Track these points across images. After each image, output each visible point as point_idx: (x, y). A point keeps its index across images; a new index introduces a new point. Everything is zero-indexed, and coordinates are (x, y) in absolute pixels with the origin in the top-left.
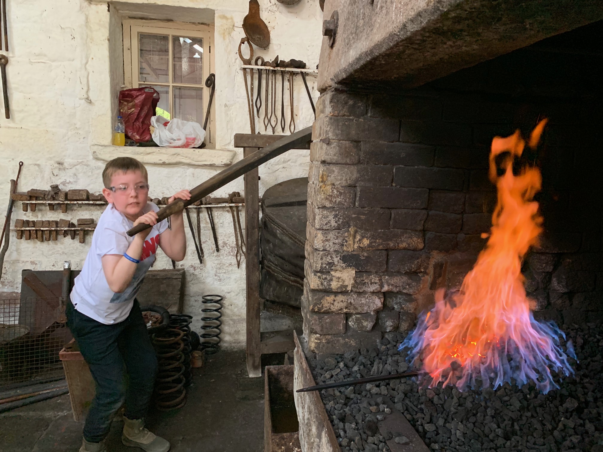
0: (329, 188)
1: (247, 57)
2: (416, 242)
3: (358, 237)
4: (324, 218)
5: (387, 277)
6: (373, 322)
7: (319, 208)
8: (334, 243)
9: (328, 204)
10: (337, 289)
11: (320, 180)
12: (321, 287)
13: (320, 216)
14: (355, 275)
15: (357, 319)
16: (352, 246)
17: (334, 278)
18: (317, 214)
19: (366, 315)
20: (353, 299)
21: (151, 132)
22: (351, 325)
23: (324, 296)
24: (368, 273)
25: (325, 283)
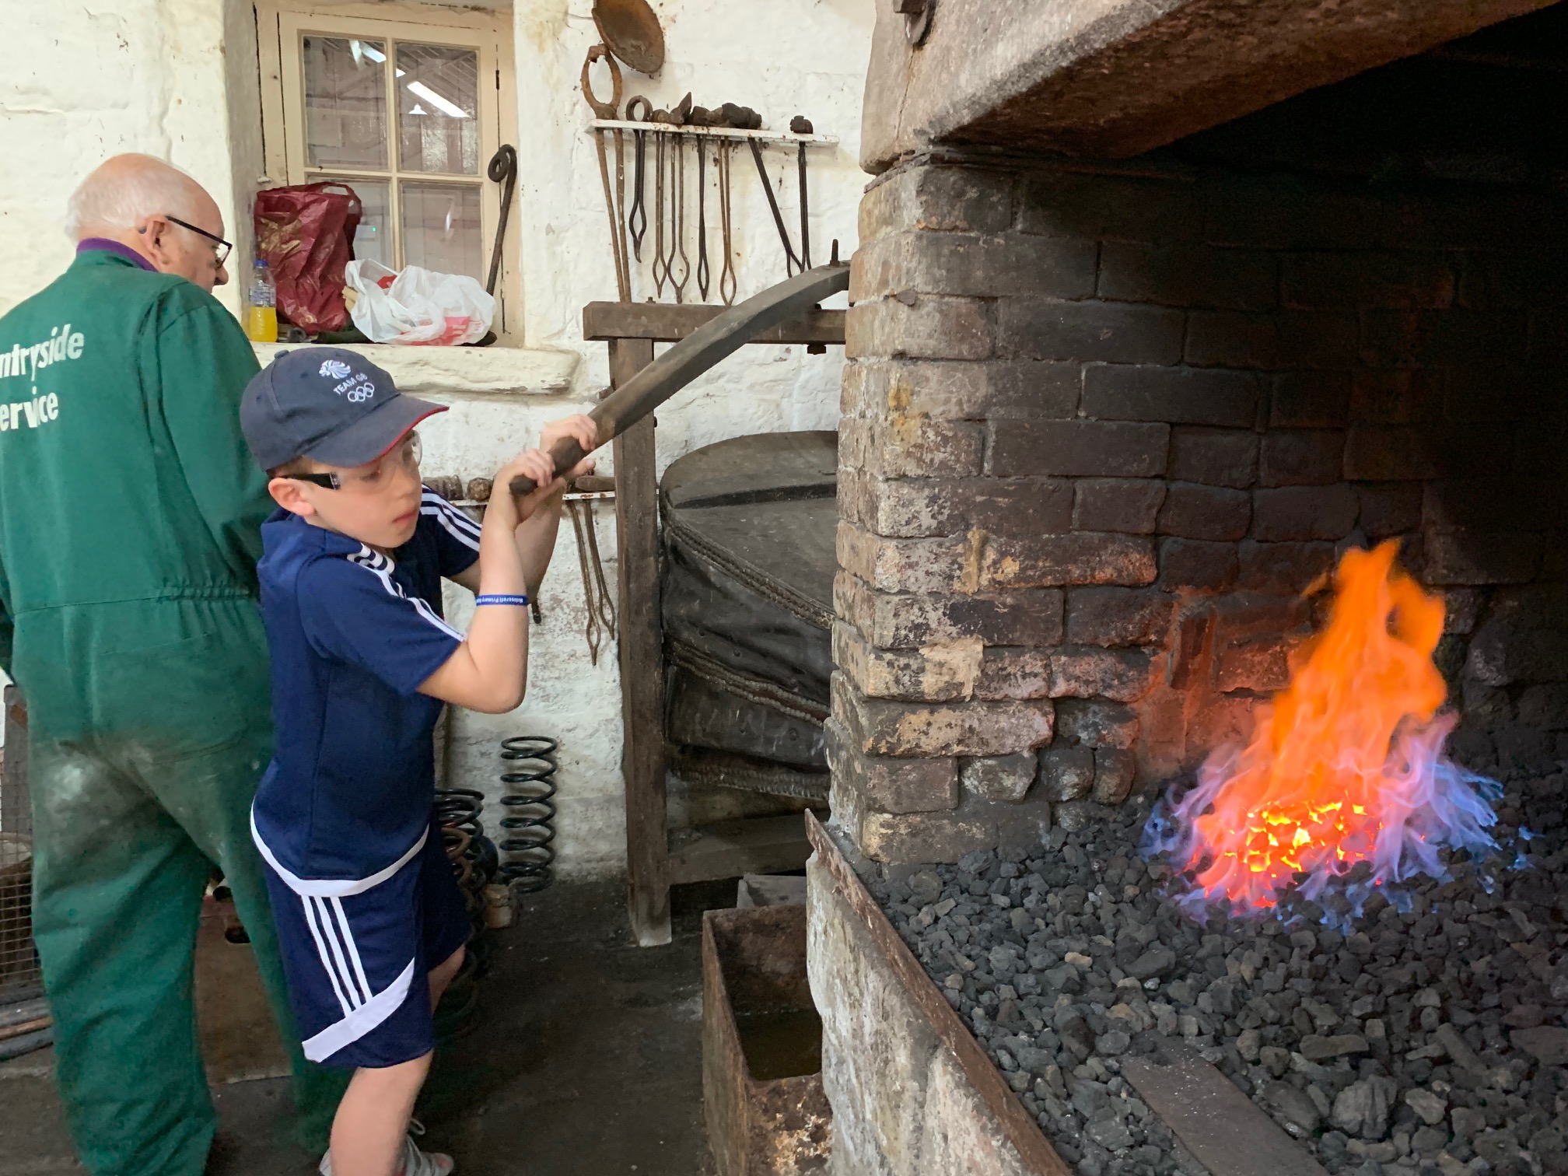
0: (915, 424)
1: (605, 97)
2: (1138, 564)
3: (991, 555)
4: (903, 506)
5: (1063, 659)
6: (1027, 775)
7: (887, 480)
8: (927, 573)
9: (912, 469)
10: (937, 694)
11: (892, 403)
12: (894, 690)
13: (893, 501)
14: (981, 656)
15: (987, 771)
16: (974, 581)
17: (928, 666)
18: (884, 498)
19: (1010, 760)
20: (977, 717)
21: (348, 304)
22: (971, 787)
23: (903, 713)
24: (1017, 648)
25: (906, 679)
